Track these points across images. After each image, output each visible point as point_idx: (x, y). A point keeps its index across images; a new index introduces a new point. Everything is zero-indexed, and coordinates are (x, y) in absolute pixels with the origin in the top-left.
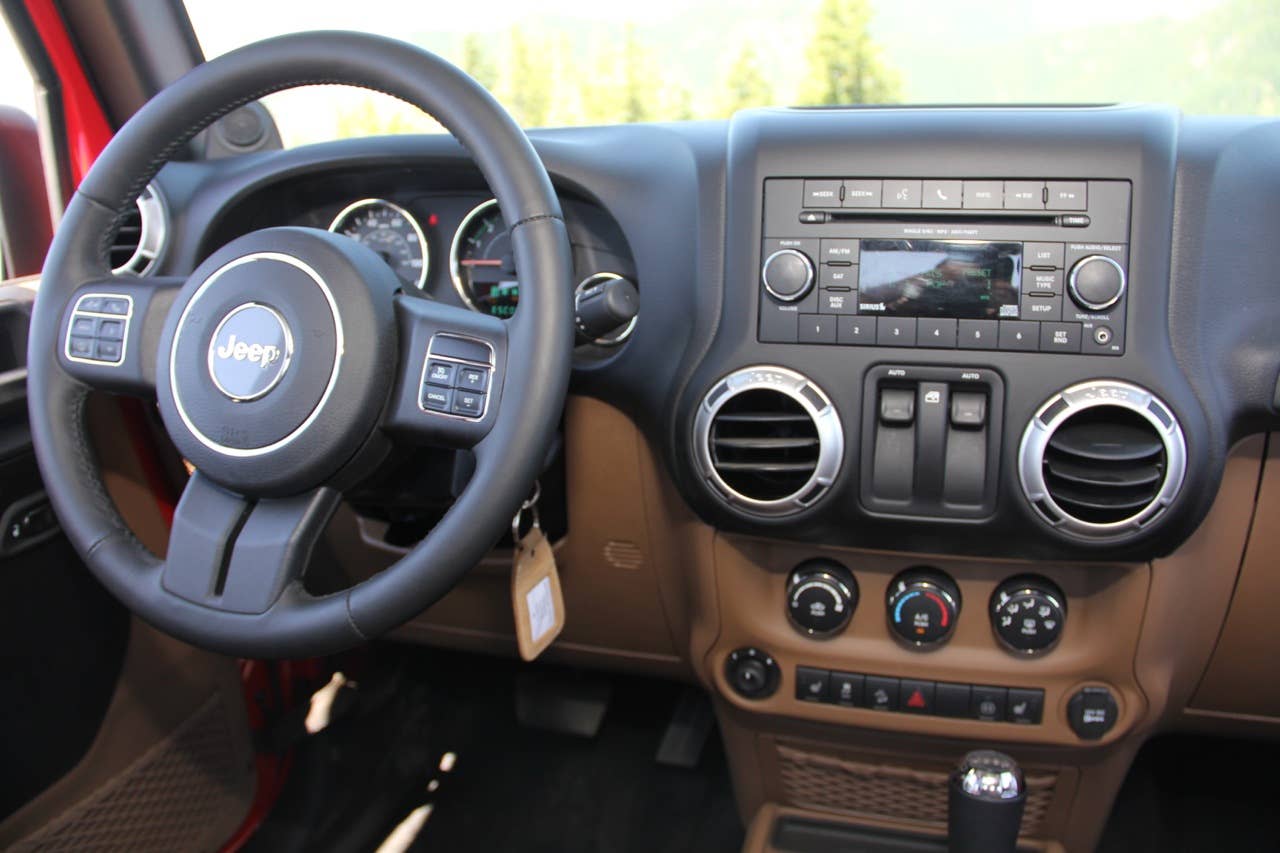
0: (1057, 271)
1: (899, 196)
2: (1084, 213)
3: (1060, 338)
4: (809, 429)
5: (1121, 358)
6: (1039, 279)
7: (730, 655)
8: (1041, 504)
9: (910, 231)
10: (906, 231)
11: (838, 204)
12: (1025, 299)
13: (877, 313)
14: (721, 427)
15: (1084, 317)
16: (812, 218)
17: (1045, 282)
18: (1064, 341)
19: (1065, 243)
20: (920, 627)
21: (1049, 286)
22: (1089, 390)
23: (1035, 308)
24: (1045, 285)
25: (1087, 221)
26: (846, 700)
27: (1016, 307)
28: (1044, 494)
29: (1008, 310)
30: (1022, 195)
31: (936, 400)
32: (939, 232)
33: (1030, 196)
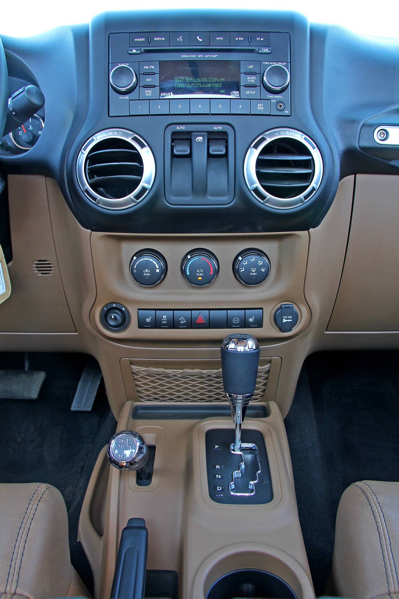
0: (257, 74)
1: (178, 40)
2: (268, 47)
3: (260, 107)
4: (138, 158)
5: (290, 117)
7: (103, 308)
8: (256, 190)
9: (185, 56)
10: (183, 56)
11: (148, 45)
12: (242, 88)
14: (90, 159)
15: (271, 96)
16: (134, 52)
17: (252, 80)
18: (262, 108)
19: (260, 61)
20: (200, 276)
22: (276, 132)
23: (247, 92)
24: (252, 81)
25: (270, 51)
26: (164, 325)
27: (238, 92)
28: (257, 184)
29: (234, 94)
30: (239, 39)
31: (201, 140)
32: (199, 56)
33: (242, 39)
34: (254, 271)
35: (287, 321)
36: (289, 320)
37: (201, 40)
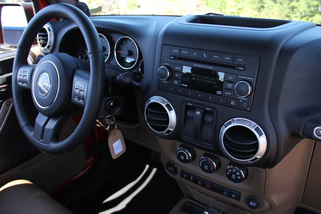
0: (234, 83)
2: (244, 66)
3: (233, 103)
5: (250, 112)
6: (228, 85)
7: (167, 162)
9: (196, 65)
10: (194, 65)
11: (179, 54)
12: (224, 90)
13: (185, 87)
15: (240, 98)
16: (172, 58)
18: (234, 104)
19: (237, 75)
21: (231, 87)
23: (226, 93)
25: (244, 69)
26: (192, 181)
27: (221, 92)
29: (219, 92)
30: (227, 58)
31: (199, 114)
32: (203, 66)
33: (229, 59)
34: (234, 176)
35: (252, 204)
36: (254, 205)
37: (206, 56)
